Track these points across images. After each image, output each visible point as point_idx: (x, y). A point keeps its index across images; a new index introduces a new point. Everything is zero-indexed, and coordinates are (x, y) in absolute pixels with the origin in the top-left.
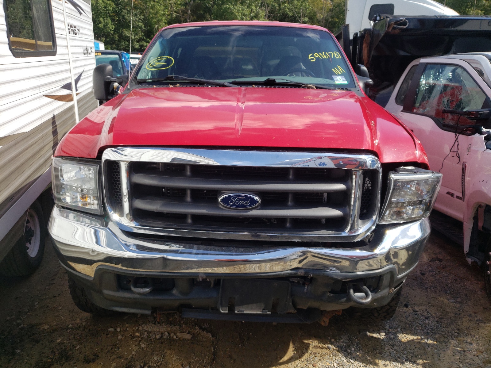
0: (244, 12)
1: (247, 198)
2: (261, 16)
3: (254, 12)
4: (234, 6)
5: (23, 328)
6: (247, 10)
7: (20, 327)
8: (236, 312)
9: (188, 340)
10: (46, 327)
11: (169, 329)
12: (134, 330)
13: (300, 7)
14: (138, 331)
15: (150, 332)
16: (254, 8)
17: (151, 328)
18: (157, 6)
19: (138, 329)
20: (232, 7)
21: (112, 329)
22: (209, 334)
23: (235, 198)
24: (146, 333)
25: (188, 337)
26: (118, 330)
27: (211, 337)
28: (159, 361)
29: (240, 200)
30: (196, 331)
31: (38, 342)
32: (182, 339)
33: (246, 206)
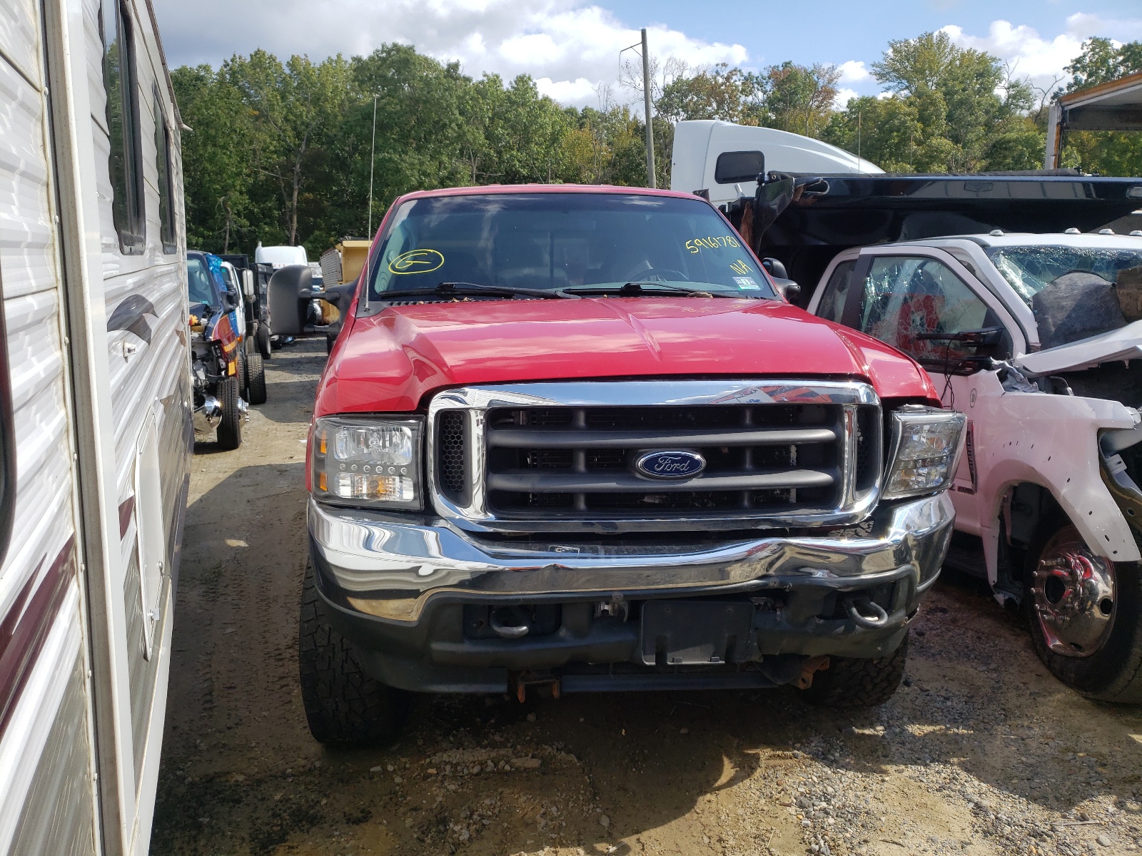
0: (424, 168)
1: (685, 458)
2: (463, 178)
3: (445, 168)
5: (192, 784)
6: (431, 165)
7: (186, 781)
8: (669, 663)
9: (534, 769)
10: (241, 778)
11: (493, 754)
12: (422, 765)
13: (546, 157)
14: (431, 765)
15: (458, 764)
16: (445, 158)
17: (458, 756)
19: (431, 762)
20: (396, 157)
21: (377, 769)
22: (572, 755)
23: (666, 459)
24: (448, 768)
25: (535, 763)
26: (390, 768)
27: (576, 760)
28: (495, 807)
29: (673, 462)
30: (547, 753)
31: (238, 801)
32: (522, 769)
33: (683, 471)
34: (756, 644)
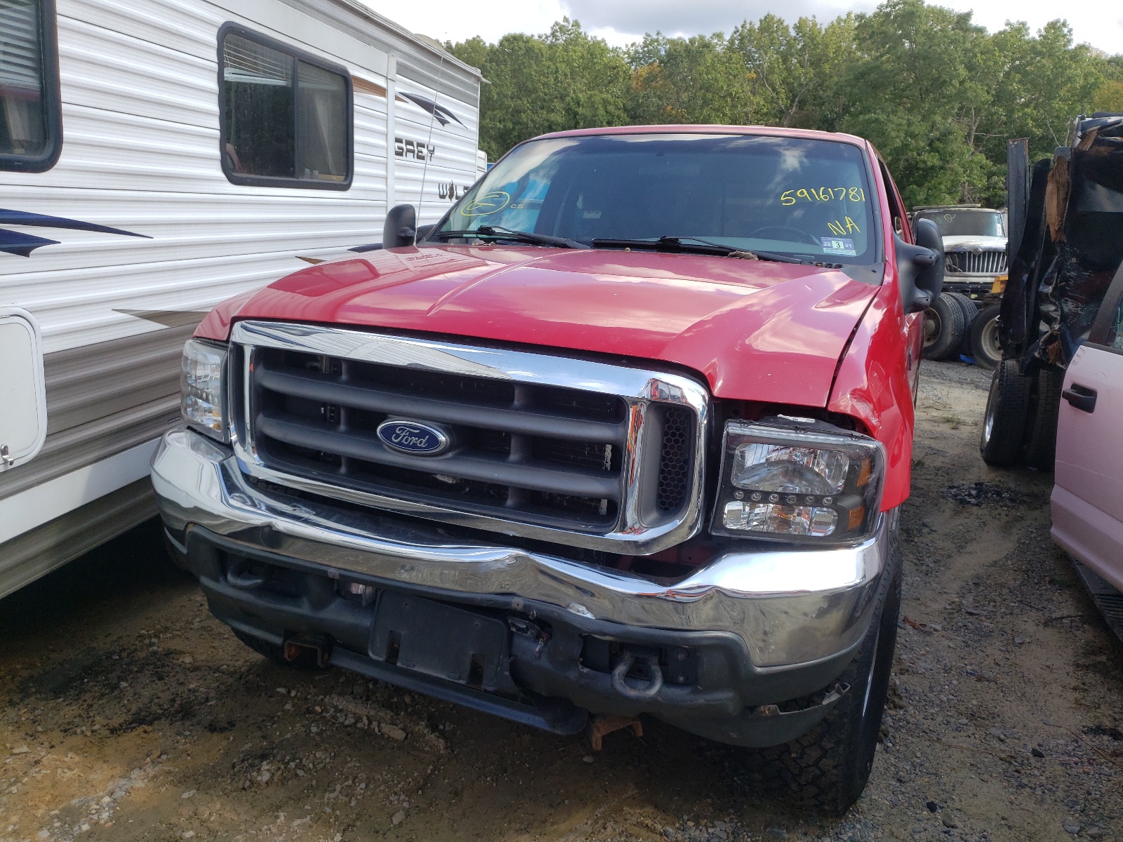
0: (912, 129)
1: (423, 433)
2: (956, 139)
3: (938, 129)
4: (888, 116)
5: (155, 653)
6: (921, 125)
7: (151, 649)
8: (399, 664)
9: (396, 741)
10: (188, 660)
11: (372, 713)
12: (316, 701)
14: (321, 703)
15: (341, 711)
16: (938, 118)
17: (344, 702)
18: (716, 118)
19: (322, 700)
20: (883, 117)
21: (282, 690)
22: (441, 741)
23: (404, 430)
24: (332, 710)
25: (398, 734)
26: (293, 694)
27: (442, 748)
29: (411, 434)
30: (417, 729)
31: (161, 678)
32: (386, 736)
33: (421, 448)
34: (507, 673)
